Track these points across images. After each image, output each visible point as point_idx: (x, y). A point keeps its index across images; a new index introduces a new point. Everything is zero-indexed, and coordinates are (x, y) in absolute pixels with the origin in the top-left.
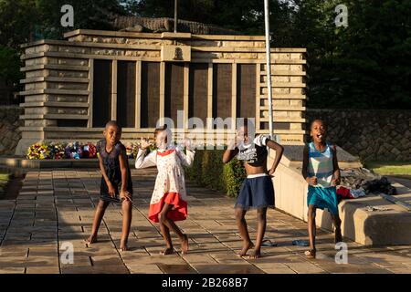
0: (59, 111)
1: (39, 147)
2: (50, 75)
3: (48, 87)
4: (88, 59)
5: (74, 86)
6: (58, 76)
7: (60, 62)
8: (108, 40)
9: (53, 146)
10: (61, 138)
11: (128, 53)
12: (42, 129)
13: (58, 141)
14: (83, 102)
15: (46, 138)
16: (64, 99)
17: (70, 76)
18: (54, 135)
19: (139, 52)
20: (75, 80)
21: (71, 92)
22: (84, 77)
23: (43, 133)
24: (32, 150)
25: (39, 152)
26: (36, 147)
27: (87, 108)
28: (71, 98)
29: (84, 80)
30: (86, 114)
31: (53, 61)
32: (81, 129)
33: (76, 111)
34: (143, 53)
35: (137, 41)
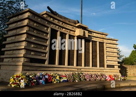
0: (32, 53)
1: (19, 77)
2: (29, 30)
3: (27, 37)
6: (33, 32)
7: (35, 24)
9: (29, 76)
10: (32, 70)
11: (64, 29)
12: (21, 64)
13: (30, 72)
14: (44, 49)
15: (23, 70)
16: (35, 46)
17: (40, 34)
19: (68, 30)
20: (42, 36)
21: (40, 43)
22: (46, 36)
23: (22, 66)
24: (14, 79)
26: (17, 77)
27: (46, 53)
28: (39, 46)
29: (46, 38)
30: (45, 56)
31: (32, 23)
32: (43, 65)
33: (41, 54)
35: (67, 25)
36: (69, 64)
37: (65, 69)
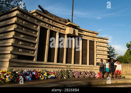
0: (20, 50)
1: (5, 73)
2: (17, 28)
3: (16, 35)
4: (37, 26)
5: (30, 37)
6: (22, 29)
7: (24, 22)
8: (47, 19)
9: (15, 72)
10: (19, 67)
11: (54, 28)
12: (8, 60)
13: (17, 69)
14: (33, 47)
15: (10, 66)
16: (23, 43)
17: (28, 32)
18: (15, 65)
19: (58, 29)
20: (31, 34)
21: (28, 40)
23: (8, 63)
25: (5, 77)
26: (2, 72)
27: (34, 50)
28: (27, 44)
29: (35, 35)
30: (34, 53)
31: (20, 21)
32: (31, 62)
34: (59, 29)
35: (57, 23)
36: (58, 62)
37: (54, 66)
